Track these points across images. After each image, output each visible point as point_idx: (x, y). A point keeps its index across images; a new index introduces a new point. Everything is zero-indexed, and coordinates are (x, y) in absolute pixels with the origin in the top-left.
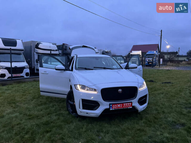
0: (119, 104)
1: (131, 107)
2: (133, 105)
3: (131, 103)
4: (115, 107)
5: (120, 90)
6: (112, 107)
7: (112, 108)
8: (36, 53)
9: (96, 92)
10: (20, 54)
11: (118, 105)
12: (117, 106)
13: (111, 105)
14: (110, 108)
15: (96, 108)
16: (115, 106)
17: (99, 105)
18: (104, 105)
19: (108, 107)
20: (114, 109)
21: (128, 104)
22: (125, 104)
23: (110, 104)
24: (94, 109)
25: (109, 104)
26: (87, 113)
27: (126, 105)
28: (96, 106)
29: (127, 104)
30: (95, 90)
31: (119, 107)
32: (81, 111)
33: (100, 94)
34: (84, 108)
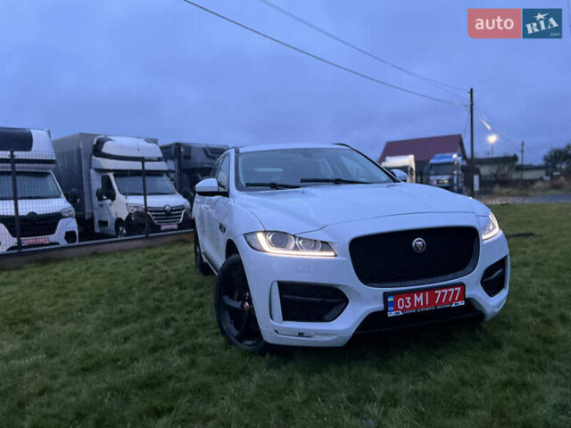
0: (418, 292)
1: (461, 303)
2: (468, 294)
3: (459, 289)
4: (406, 304)
5: (418, 242)
6: (394, 304)
7: (396, 309)
8: (97, 170)
9: (332, 254)
10: (44, 175)
11: (415, 298)
12: (412, 301)
13: (391, 299)
14: (386, 310)
15: (334, 311)
16: (406, 301)
17: (346, 301)
18: (364, 302)
19: (379, 306)
20: (401, 313)
21: (449, 293)
22: (439, 292)
23: (386, 295)
24: (326, 317)
25: (381, 294)
26: (301, 334)
27: (443, 294)
28: (332, 306)
29: (446, 291)
30: (326, 245)
31: (418, 304)
32: (276, 327)
33: (347, 259)
34: (286, 317)
